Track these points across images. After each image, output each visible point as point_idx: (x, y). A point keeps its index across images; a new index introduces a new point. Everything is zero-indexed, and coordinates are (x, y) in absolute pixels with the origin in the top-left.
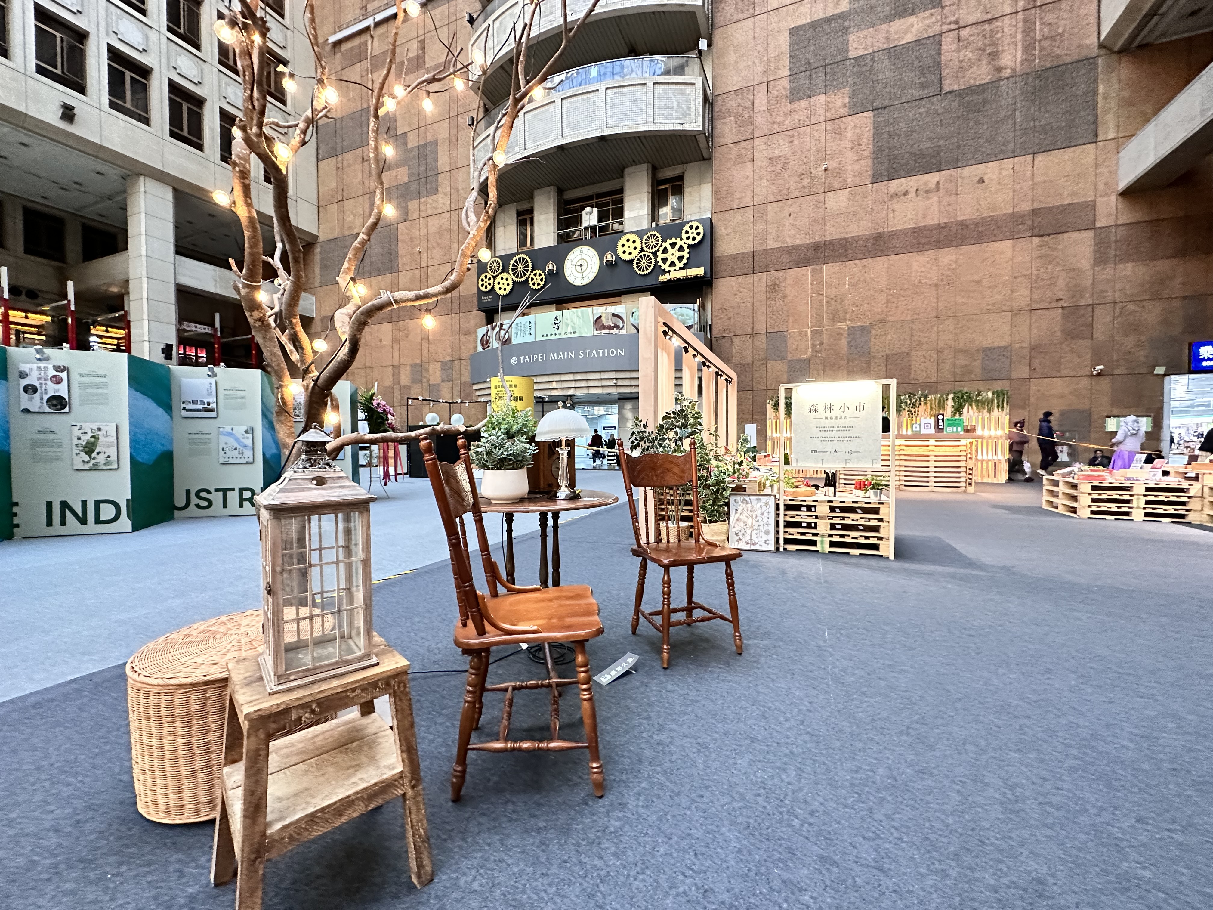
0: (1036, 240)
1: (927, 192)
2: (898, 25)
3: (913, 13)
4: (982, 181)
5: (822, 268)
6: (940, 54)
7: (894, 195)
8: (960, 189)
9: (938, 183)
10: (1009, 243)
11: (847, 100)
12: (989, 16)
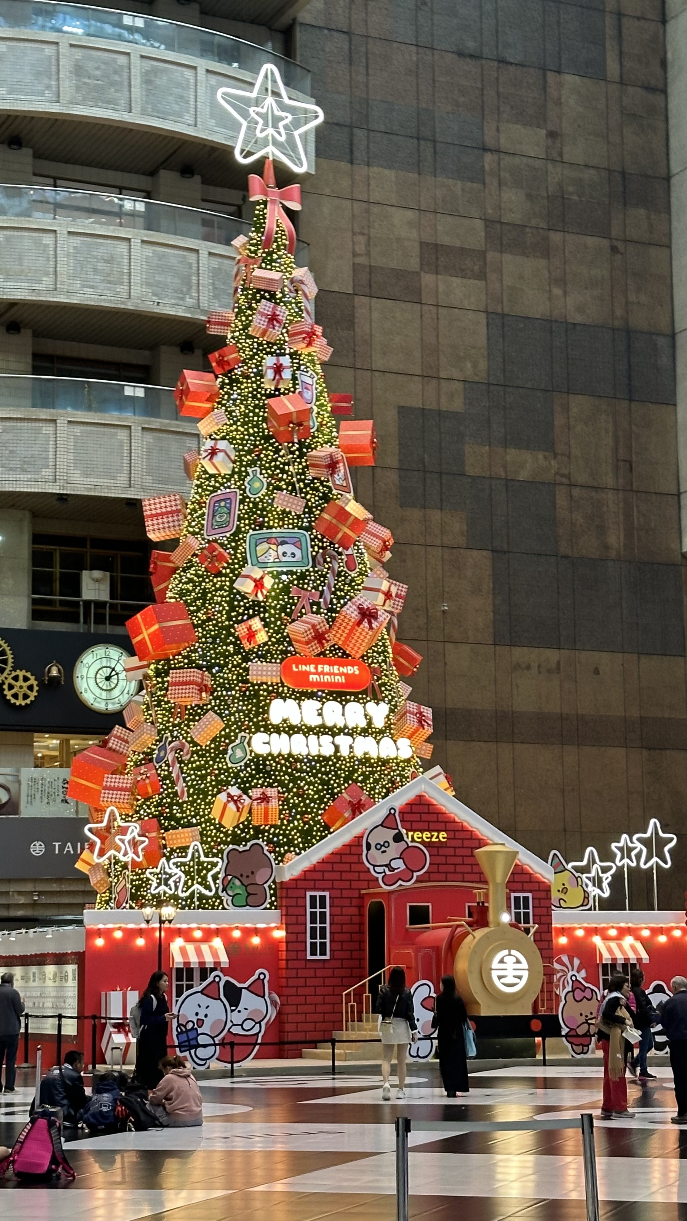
0: (645, 753)
1: (549, 671)
2: (512, 454)
3: (528, 448)
4: (597, 672)
6: (555, 507)
7: (517, 667)
8: (579, 676)
9: (559, 662)
10: (623, 751)
11: (465, 528)
12: (596, 485)
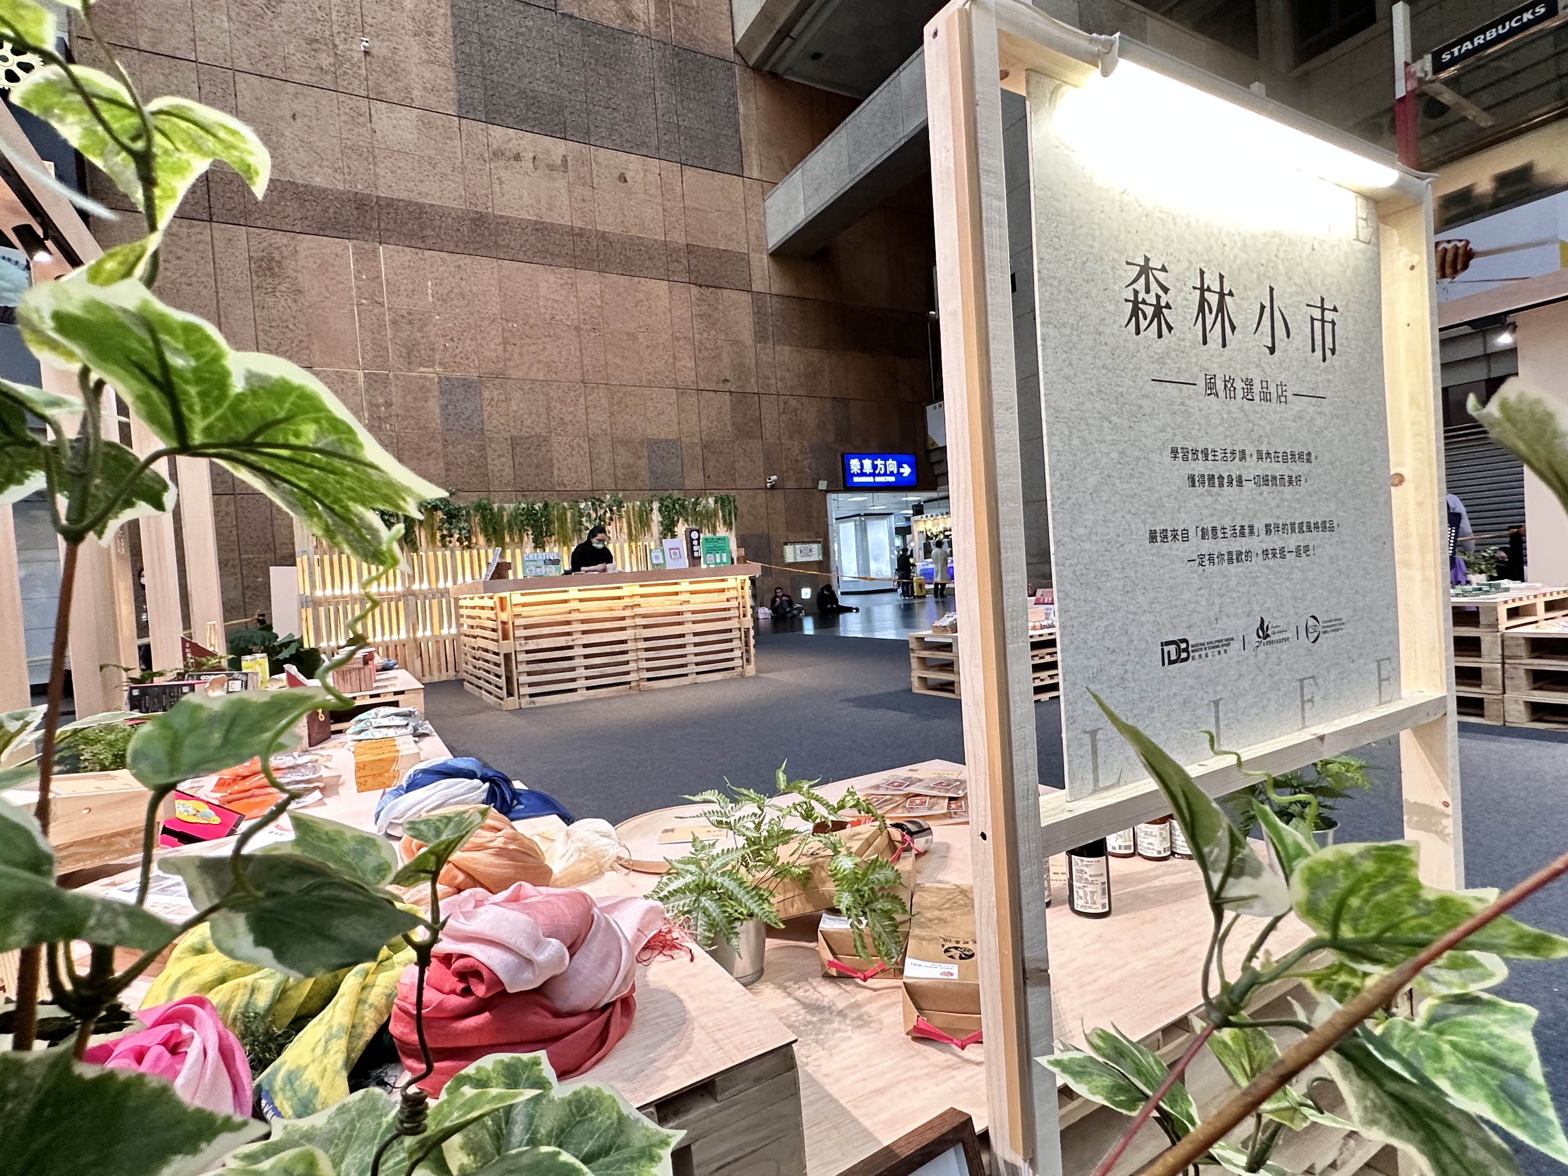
0: (695, 290)
1: (551, 167)
4: (623, 179)
5: (375, 251)
7: (498, 154)
8: (595, 181)
9: (564, 157)
10: (664, 285)
